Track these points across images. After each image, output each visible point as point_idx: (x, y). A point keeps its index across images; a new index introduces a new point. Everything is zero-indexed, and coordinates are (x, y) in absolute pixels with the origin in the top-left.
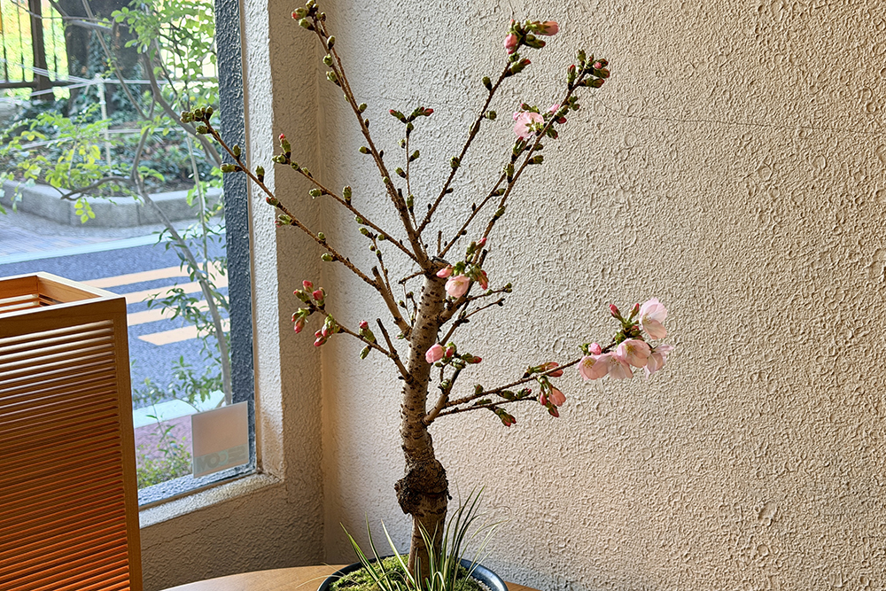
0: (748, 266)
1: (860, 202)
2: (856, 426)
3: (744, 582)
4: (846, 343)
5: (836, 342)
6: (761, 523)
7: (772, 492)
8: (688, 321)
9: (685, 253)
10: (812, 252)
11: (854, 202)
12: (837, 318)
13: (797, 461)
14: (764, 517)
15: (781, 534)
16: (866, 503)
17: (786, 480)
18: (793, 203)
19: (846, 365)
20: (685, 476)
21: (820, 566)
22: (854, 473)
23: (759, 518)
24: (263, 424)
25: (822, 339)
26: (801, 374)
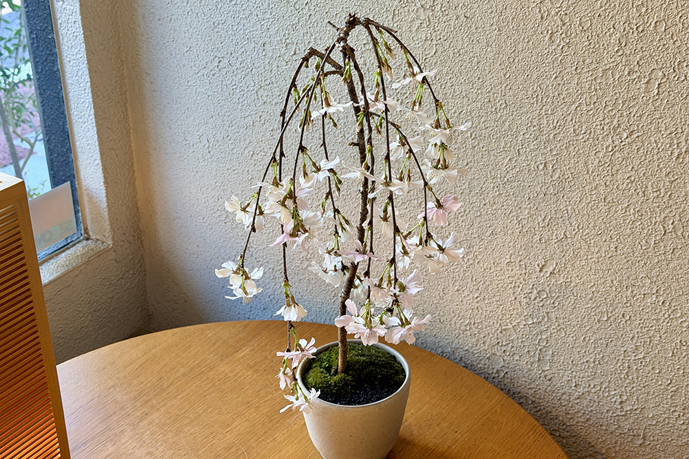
0: (538, 78)
1: (640, 30)
2: (626, 206)
3: (525, 316)
4: (621, 142)
5: (613, 141)
6: (542, 275)
7: (552, 252)
8: (482, 120)
9: (481, 65)
10: (595, 69)
11: (635, 29)
12: (615, 123)
13: (574, 230)
14: (544, 270)
15: (559, 283)
16: (630, 262)
17: (564, 244)
18: (581, 28)
19: (620, 159)
20: (477, 240)
21: (589, 305)
22: (622, 239)
23: (541, 271)
24: (86, 199)
25: (600, 138)
26: (581, 165)
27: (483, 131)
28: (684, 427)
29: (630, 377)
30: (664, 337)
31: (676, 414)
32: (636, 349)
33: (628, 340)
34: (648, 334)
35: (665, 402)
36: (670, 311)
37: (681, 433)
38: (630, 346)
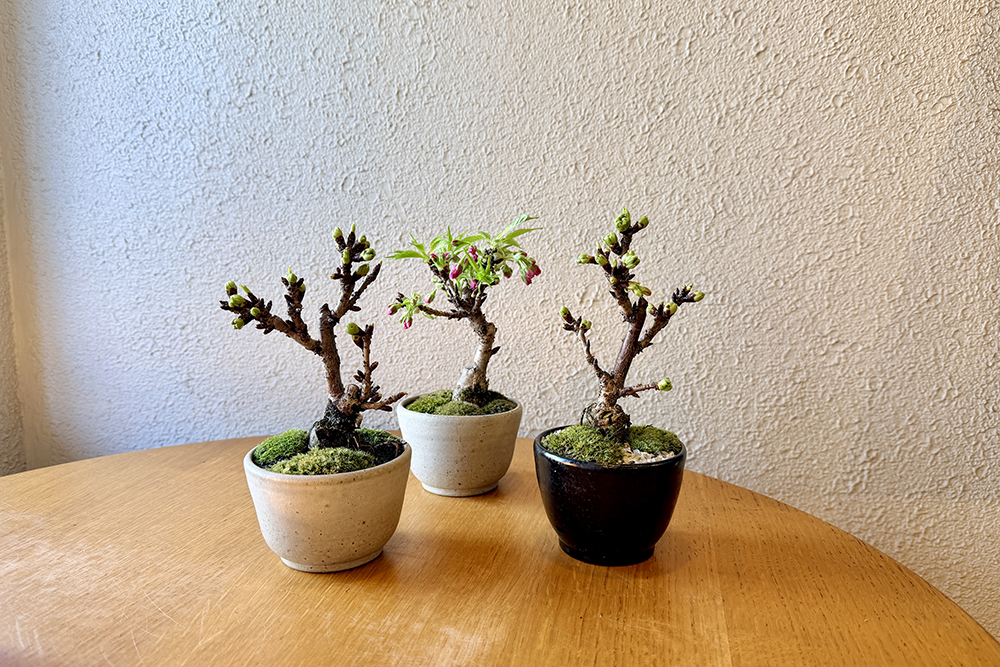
0: (559, 61)
2: (669, 193)
4: (658, 118)
5: (649, 119)
7: (593, 273)
8: (498, 129)
9: (491, 61)
10: (621, 39)
12: (648, 97)
14: (585, 300)
15: (603, 310)
16: (681, 261)
19: (659, 139)
22: (669, 236)
23: (581, 302)
25: (635, 120)
26: (616, 155)
27: (500, 143)
28: (762, 450)
29: (695, 407)
30: (726, 342)
31: (751, 436)
32: (698, 368)
33: (687, 360)
34: (709, 345)
35: (736, 425)
36: (730, 308)
37: (759, 459)
38: (690, 367)
